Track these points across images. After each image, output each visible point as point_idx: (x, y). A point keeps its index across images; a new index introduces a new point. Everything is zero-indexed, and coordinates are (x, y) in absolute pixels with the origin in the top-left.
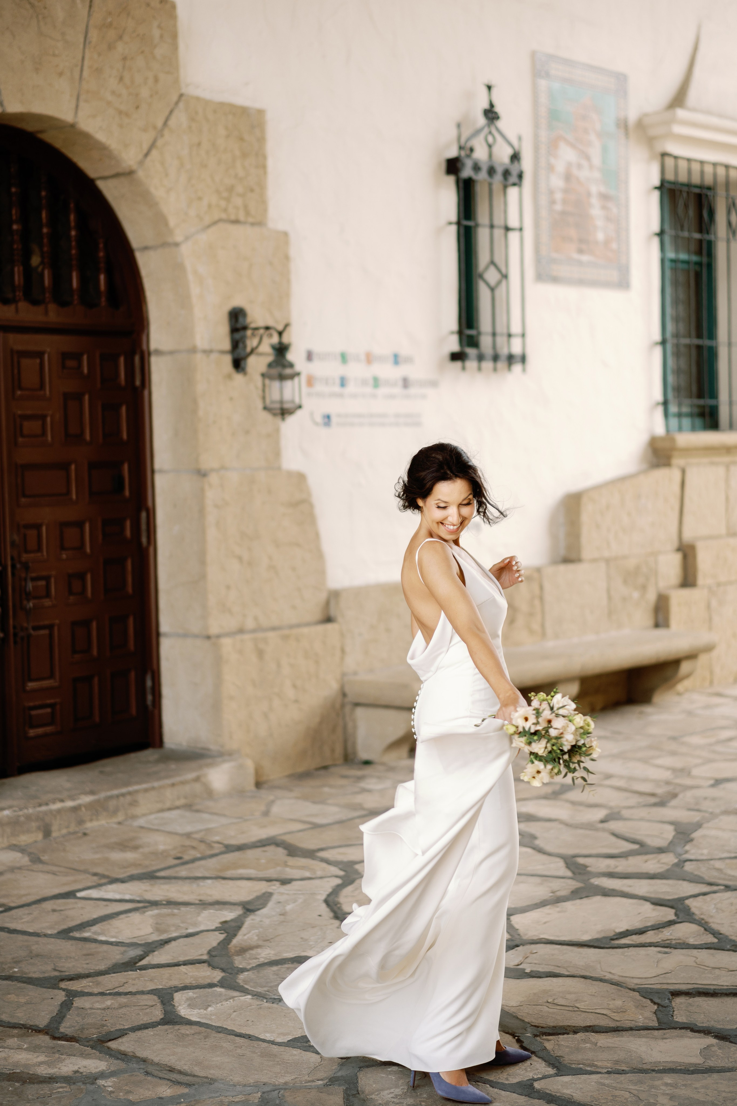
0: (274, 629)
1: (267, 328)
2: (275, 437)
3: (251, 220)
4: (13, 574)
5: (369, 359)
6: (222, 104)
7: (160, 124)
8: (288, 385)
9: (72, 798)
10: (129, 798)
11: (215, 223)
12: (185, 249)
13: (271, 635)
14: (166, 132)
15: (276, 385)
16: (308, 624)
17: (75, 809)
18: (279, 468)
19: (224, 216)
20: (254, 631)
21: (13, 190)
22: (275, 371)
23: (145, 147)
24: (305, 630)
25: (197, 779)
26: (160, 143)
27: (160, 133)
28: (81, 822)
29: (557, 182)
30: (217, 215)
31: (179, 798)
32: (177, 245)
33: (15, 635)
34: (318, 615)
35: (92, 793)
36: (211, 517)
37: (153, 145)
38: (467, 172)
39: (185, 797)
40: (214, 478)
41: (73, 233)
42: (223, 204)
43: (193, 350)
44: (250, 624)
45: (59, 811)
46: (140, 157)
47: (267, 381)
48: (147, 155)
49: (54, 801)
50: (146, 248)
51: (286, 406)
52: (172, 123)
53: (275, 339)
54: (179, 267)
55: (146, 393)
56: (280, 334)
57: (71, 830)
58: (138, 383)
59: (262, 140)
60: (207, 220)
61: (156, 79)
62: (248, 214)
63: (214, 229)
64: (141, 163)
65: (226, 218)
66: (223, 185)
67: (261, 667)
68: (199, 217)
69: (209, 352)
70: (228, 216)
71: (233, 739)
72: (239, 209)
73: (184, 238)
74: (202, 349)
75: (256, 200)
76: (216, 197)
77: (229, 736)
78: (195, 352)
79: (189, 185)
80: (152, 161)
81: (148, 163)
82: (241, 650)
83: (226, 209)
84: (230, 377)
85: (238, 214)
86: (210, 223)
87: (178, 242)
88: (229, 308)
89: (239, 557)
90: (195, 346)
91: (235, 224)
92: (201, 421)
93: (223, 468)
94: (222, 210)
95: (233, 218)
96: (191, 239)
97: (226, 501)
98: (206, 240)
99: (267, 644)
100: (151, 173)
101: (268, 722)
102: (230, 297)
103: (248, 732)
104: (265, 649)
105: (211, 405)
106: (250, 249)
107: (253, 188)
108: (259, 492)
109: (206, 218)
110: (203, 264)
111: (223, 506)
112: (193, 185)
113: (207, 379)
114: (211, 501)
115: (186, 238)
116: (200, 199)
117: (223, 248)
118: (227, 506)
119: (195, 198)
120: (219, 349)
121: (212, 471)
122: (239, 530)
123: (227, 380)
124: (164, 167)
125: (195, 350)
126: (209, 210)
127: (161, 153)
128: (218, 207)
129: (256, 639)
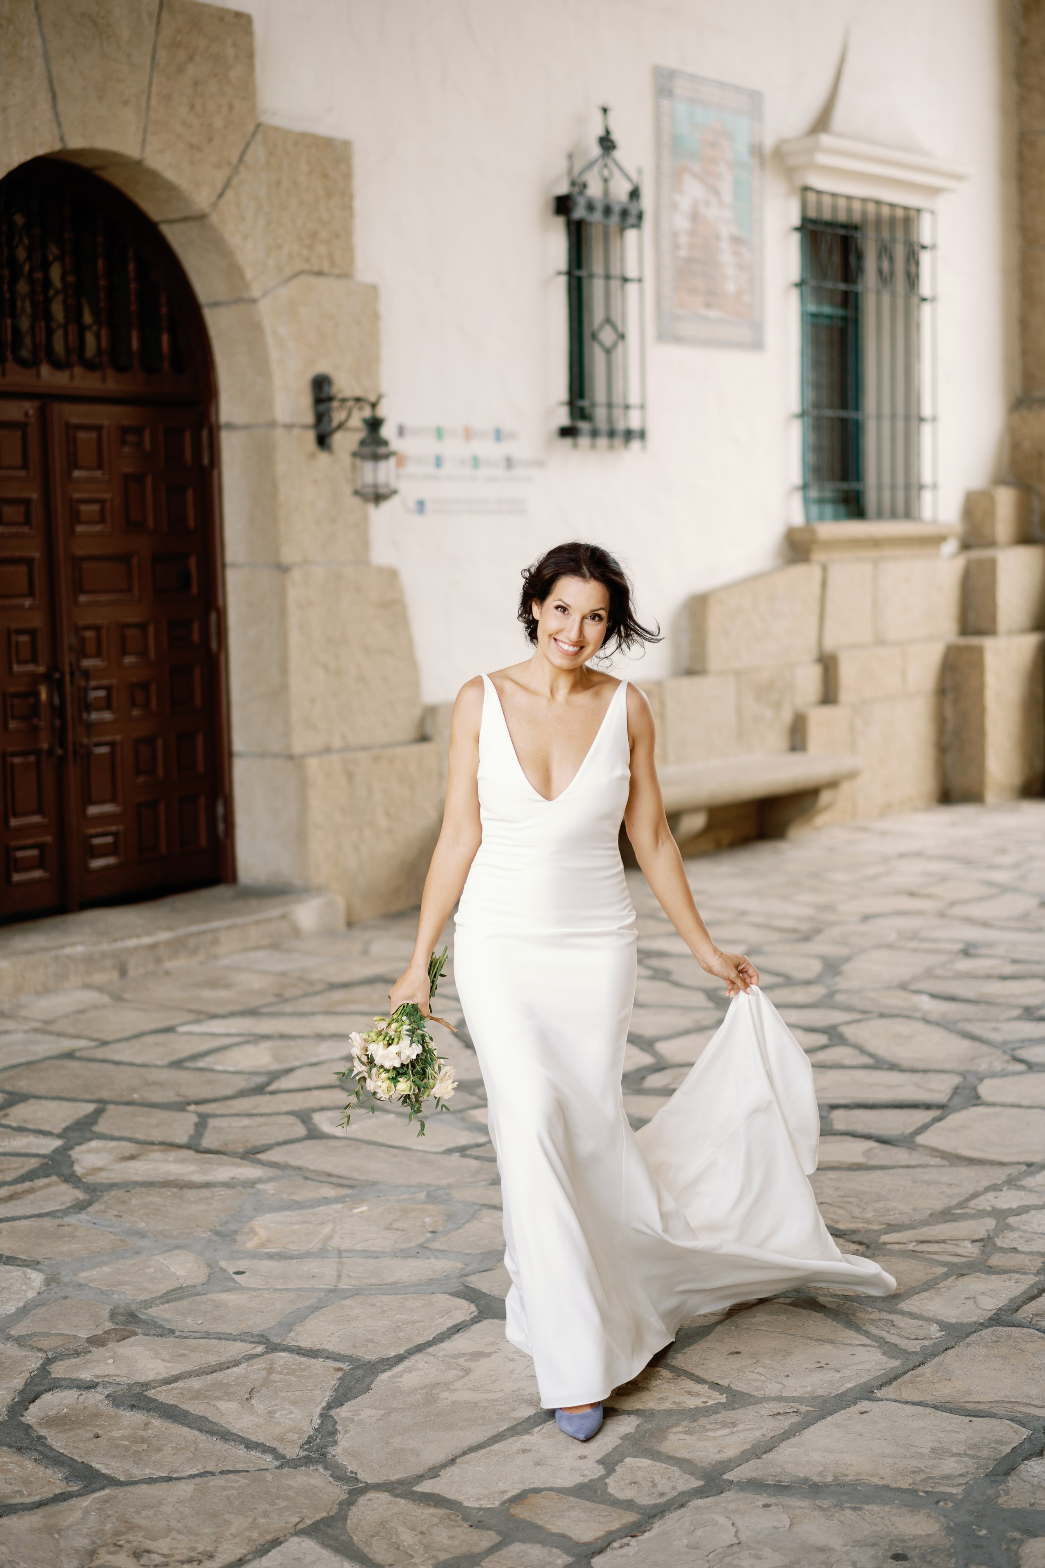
0: (364, 748)
1: (358, 400)
2: (362, 526)
3: (336, 271)
4: (72, 683)
5: (468, 434)
6: (304, 135)
7: (235, 159)
8: (382, 465)
9: (149, 934)
10: (209, 936)
11: (296, 275)
12: (264, 306)
13: (361, 755)
14: (242, 169)
15: (368, 467)
16: (399, 744)
17: (153, 947)
18: (367, 563)
19: (306, 267)
20: (341, 750)
22: (367, 450)
23: (219, 186)
24: (399, 751)
25: (283, 917)
26: (235, 181)
27: (235, 170)
28: (159, 961)
29: (681, 222)
30: (298, 265)
31: (264, 937)
32: (254, 301)
33: (75, 752)
34: (411, 733)
35: (170, 928)
36: (294, 618)
37: (227, 185)
38: (579, 213)
39: (271, 936)
40: (296, 574)
41: (133, 286)
42: (305, 252)
43: (272, 424)
44: (337, 743)
45: (135, 948)
46: (213, 198)
47: (358, 462)
48: (220, 196)
49: (130, 937)
50: (216, 304)
51: (382, 491)
52: (248, 157)
53: (367, 413)
54: (256, 328)
55: (215, 473)
56: (374, 405)
57: (150, 968)
58: (206, 461)
59: (348, 176)
60: (287, 273)
61: (231, 108)
62: (333, 263)
63: (294, 283)
64: (214, 205)
65: (308, 269)
66: (304, 230)
67: (351, 792)
68: (279, 269)
69: (290, 427)
70: (310, 267)
71: (320, 873)
72: (322, 258)
73: (262, 293)
74: (283, 423)
75: (342, 248)
76: (298, 245)
77: (316, 870)
78: (274, 427)
79: (267, 230)
80: (227, 202)
81: (222, 205)
82: (328, 773)
83: (308, 259)
84: (314, 455)
85: (322, 265)
86: (290, 275)
87: (255, 298)
88: (312, 375)
89: (325, 665)
90: (275, 420)
91: (318, 276)
92: (282, 507)
93: (306, 561)
94: (305, 260)
95: (316, 270)
96: (270, 294)
97: (309, 601)
98: (286, 294)
99: (356, 765)
100: (225, 217)
101: (359, 854)
102: (313, 362)
103: (337, 866)
104: (354, 772)
105: (293, 488)
106: (335, 306)
107: (338, 233)
108: (347, 589)
109: (286, 270)
110: (284, 323)
111: (307, 606)
112: (271, 231)
113: (289, 459)
114: (293, 600)
115: (264, 293)
116: (279, 247)
117: (305, 304)
118: (311, 607)
119: (274, 246)
120: (301, 423)
121: (293, 565)
122: (324, 634)
123: (310, 459)
124: (239, 210)
125: (274, 424)
126: (290, 260)
127: (235, 194)
128: (299, 256)
129: (344, 759)
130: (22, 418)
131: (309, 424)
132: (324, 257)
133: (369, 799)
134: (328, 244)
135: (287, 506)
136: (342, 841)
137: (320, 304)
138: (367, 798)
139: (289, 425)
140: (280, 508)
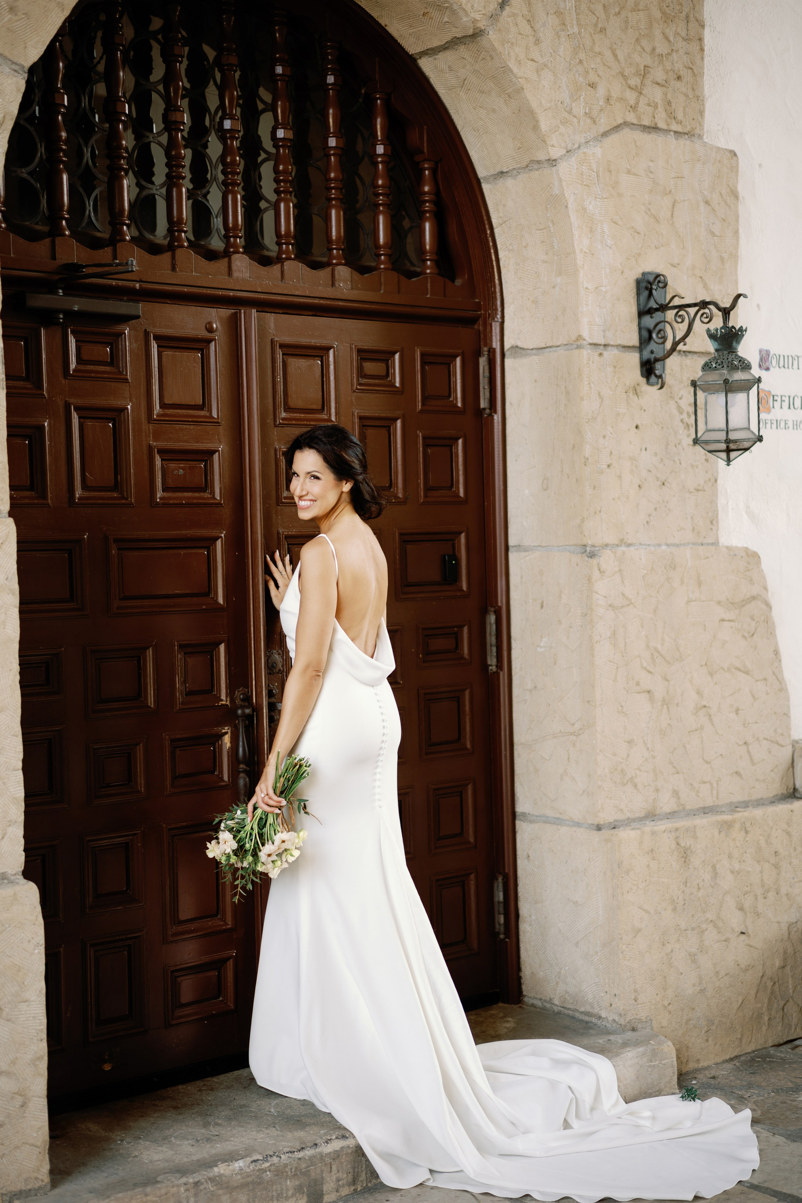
0: (706, 811)
1: (704, 304)
2: (709, 492)
3: (675, 127)
8: (738, 399)
11: (617, 128)
12: (566, 170)
13: (700, 821)
15: (718, 400)
16: (760, 803)
18: (716, 544)
19: (631, 118)
20: (671, 815)
21: (279, 70)
22: (715, 377)
30: (620, 116)
32: (552, 162)
34: (776, 788)
36: (603, 624)
40: (607, 559)
41: (380, 149)
42: (631, 96)
43: (577, 344)
44: (667, 804)
46: (490, 8)
47: (701, 395)
48: (504, 7)
50: (499, 176)
53: (717, 323)
54: (557, 202)
56: (726, 312)
58: (484, 403)
60: (604, 124)
62: (672, 116)
63: (614, 138)
64: (493, 17)
65: (635, 121)
66: (631, 64)
67: (686, 878)
68: (591, 118)
69: (602, 347)
70: (639, 118)
71: (639, 1002)
72: (657, 107)
73: (564, 151)
74: (591, 342)
75: (684, 94)
76: (620, 85)
77: (633, 997)
78: (579, 347)
79: (575, 60)
80: (514, 15)
81: (505, 19)
82: (652, 850)
83: (635, 107)
84: (637, 389)
85: (656, 116)
86: (608, 128)
87: (554, 158)
88: (636, 273)
89: (649, 692)
90: (580, 337)
91: (650, 133)
92: (587, 463)
93: (622, 542)
94: (629, 108)
95: (646, 122)
96: (576, 154)
97: (627, 598)
98: (600, 156)
99: (695, 837)
100: (510, 36)
101: (698, 970)
102: (639, 255)
103: (665, 989)
104: (692, 847)
105: (604, 437)
106: (674, 176)
107: (681, 73)
108: (682, 582)
109: (602, 120)
110: (596, 198)
111: (623, 607)
112: (581, 61)
113: (599, 393)
114: (602, 598)
115: (568, 152)
116: (592, 85)
117: (629, 172)
118: (630, 607)
119: (584, 84)
120: (619, 342)
121: (604, 547)
122: (648, 646)
123: (631, 395)
124: (532, 27)
125: (579, 343)
126: (608, 106)
127: (528, 5)
128: (622, 101)
129: (677, 829)
130: (204, 334)
131: (631, 344)
132: (659, 106)
133: (713, 887)
134: (664, 88)
135: (596, 462)
136: (672, 951)
137: (651, 172)
138: (711, 885)
139: (600, 345)
140: (585, 465)
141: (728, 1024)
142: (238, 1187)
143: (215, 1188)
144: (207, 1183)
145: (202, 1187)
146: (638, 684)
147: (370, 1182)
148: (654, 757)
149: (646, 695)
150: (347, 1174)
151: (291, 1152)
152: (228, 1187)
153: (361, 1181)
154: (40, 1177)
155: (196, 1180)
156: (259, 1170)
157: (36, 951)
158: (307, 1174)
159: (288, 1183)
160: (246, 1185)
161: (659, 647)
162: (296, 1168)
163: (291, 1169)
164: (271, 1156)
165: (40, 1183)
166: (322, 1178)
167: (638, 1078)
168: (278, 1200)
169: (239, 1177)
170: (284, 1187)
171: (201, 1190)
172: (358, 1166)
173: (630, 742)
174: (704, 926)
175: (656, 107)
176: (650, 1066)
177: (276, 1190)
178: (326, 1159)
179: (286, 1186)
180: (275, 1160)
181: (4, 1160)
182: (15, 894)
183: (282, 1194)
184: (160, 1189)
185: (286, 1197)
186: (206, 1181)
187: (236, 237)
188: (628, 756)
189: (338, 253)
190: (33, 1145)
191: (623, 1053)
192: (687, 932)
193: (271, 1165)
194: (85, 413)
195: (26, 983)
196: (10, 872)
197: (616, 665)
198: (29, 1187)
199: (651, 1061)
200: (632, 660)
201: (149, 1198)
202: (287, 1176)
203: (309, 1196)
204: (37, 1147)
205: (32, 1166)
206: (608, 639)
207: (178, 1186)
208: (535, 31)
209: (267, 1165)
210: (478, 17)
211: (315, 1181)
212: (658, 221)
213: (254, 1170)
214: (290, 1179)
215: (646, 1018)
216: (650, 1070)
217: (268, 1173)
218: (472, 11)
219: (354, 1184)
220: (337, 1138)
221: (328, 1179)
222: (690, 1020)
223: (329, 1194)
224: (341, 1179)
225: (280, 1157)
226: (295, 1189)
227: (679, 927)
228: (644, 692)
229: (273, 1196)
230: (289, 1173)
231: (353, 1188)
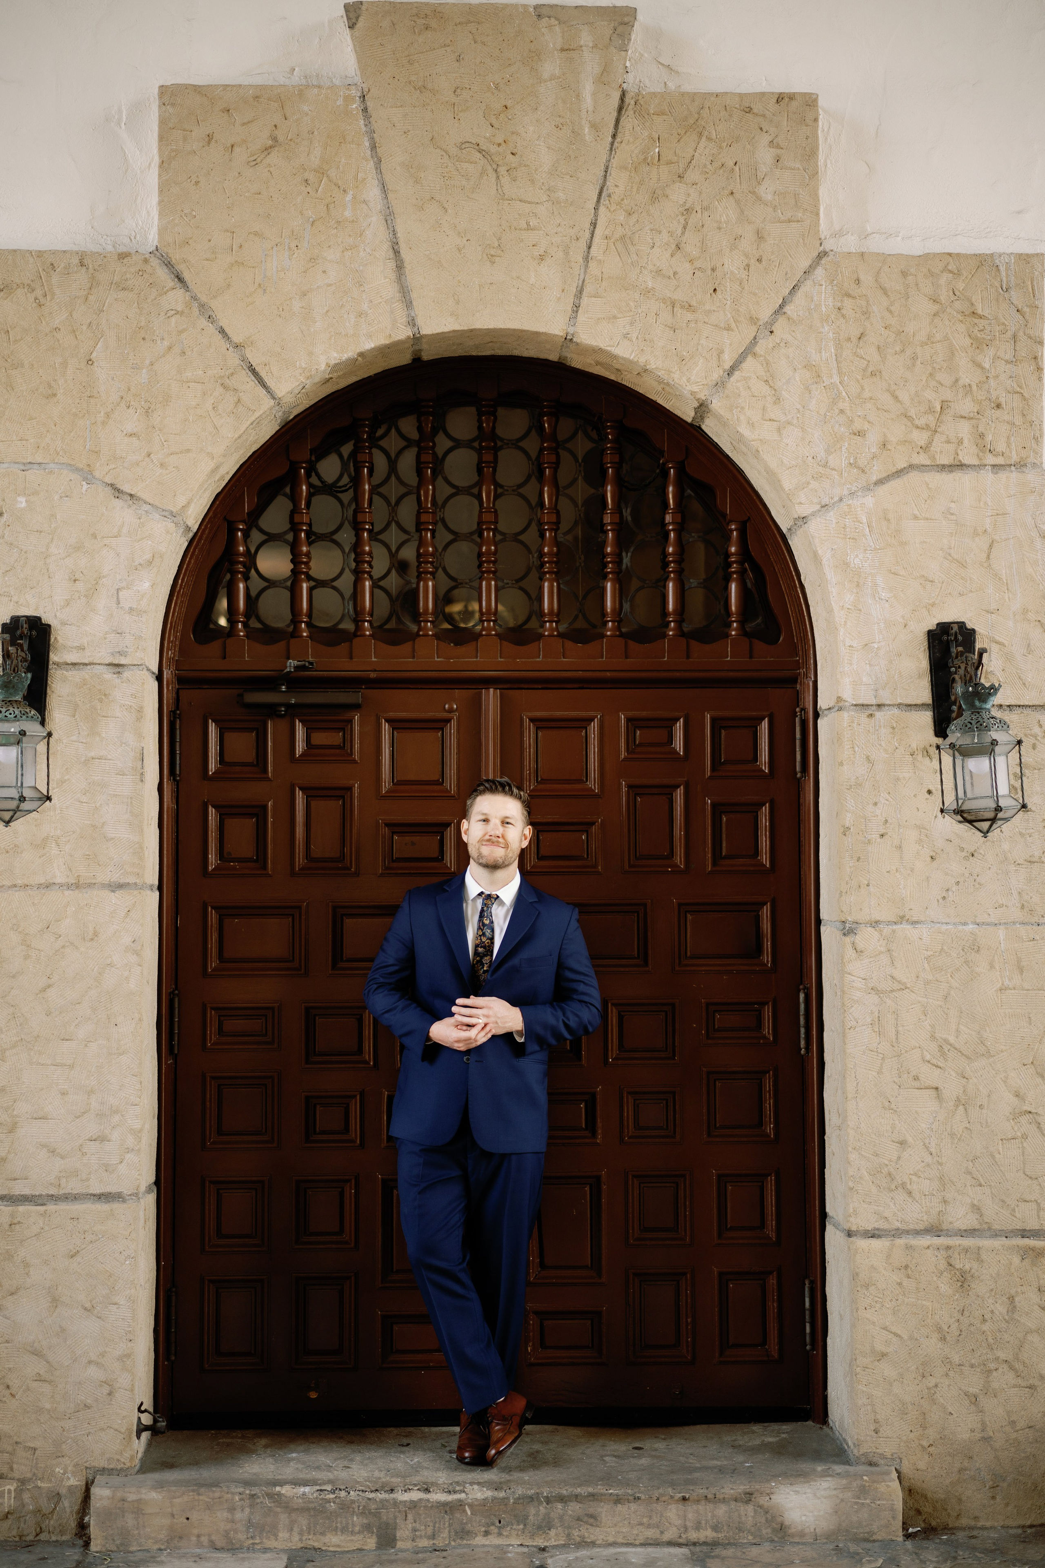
3: (990, 460)
7: (765, 313)
10: (574, 1508)
11: (899, 473)
14: (780, 326)
19: (922, 459)
20: (960, 1233)
23: (726, 358)
25: (748, 1497)
26: (764, 347)
27: (767, 329)
28: (463, 1533)
30: (902, 460)
31: (698, 1527)
32: (804, 520)
37: (749, 351)
39: (715, 1528)
40: (867, 938)
42: (920, 438)
43: (838, 705)
45: (413, 1505)
46: (716, 375)
48: (730, 372)
52: (796, 304)
55: (810, 784)
57: (439, 1543)
60: (877, 472)
61: (760, 237)
62: (986, 449)
63: (895, 484)
64: (718, 384)
65: (928, 462)
66: (919, 402)
67: (964, 1307)
68: (858, 468)
69: (874, 708)
70: (933, 458)
71: (880, 1434)
72: (962, 443)
73: (818, 507)
74: (855, 703)
75: (1008, 423)
76: (904, 426)
77: (873, 1428)
78: (840, 709)
79: (832, 412)
80: (746, 379)
81: (734, 384)
82: (906, 1267)
83: (927, 447)
84: (929, 751)
85: (960, 453)
86: (884, 475)
87: (804, 515)
88: (931, 623)
89: (937, 1089)
90: (839, 699)
91: (951, 472)
92: (847, 833)
93: (902, 919)
94: (919, 449)
95: (946, 462)
96: (836, 509)
97: (899, 982)
98: (871, 505)
99: (979, 1260)
100: (740, 401)
101: (980, 1414)
102: (933, 605)
103: (924, 1427)
104: (973, 1271)
105: (876, 804)
106: (990, 514)
107: (1002, 400)
108: (992, 966)
109: (875, 468)
110: (866, 550)
111: (892, 991)
112: (842, 411)
113: (868, 757)
114: (860, 980)
115: (822, 507)
116: (859, 434)
117: (916, 518)
118: (904, 992)
119: (847, 434)
120: (899, 701)
121: (874, 924)
122: (933, 1037)
123: (920, 757)
124: (771, 387)
125: (840, 705)
126: (884, 452)
127: (765, 365)
128: (907, 444)
129: (948, 1248)
131: (919, 702)
132: (966, 441)
133: (1007, 1322)
134: (974, 420)
135: (862, 831)
136: (936, 1386)
137: (952, 514)
138: (1005, 1319)
139: (872, 705)
140: (845, 835)
141: (1029, 1485)
142: (297, 1509)
143: (273, 1505)
144: (264, 1498)
145: (258, 1501)
146: (916, 1078)
147: (454, 1541)
148: (941, 1164)
149: (933, 1093)
150: (425, 1526)
151: (363, 1491)
152: (287, 1507)
153: (443, 1537)
154: (122, 1460)
155: (253, 1493)
156: (322, 1499)
157: (127, 1262)
158: (377, 1514)
159: (355, 1519)
160: (308, 1509)
161: (952, 1039)
162: (364, 1507)
163: (359, 1507)
164: (340, 1490)
165: (122, 1465)
166: (396, 1523)
167: (836, 1512)
168: (342, 1532)
169: (301, 1501)
170: (350, 1522)
171: (257, 1504)
172: (440, 1521)
173: (902, 1143)
174: (992, 1366)
175: (960, 442)
176: (856, 1503)
177: (341, 1523)
178: (401, 1507)
179: (353, 1521)
180: (343, 1494)
181: (90, 1437)
182: (111, 1210)
183: (348, 1529)
184: (214, 1492)
185: (352, 1532)
186: (263, 1496)
187: (489, 621)
188: (899, 1158)
189: (613, 625)
190: (116, 1430)
191: (815, 1481)
192: (963, 1367)
193: (336, 1497)
194: (313, 793)
195: (116, 1288)
196: (125, 1192)
197: (882, 1056)
198: (111, 1466)
199: (859, 1498)
200: (906, 1052)
201: (201, 1497)
202: (354, 1512)
203: (379, 1537)
204: (120, 1432)
205: (115, 1449)
206: (870, 1026)
207: (233, 1493)
208: (775, 390)
209: (332, 1496)
210: (695, 388)
211: (387, 1524)
212: (963, 565)
213: (317, 1498)
214: (357, 1515)
215: (892, 1455)
216: (856, 1507)
217: (332, 1504)
218: (688, 384)
219: (434, 1539)
220: (418, 1489)
221: (403, 1526)
222: (965, 1470)
223: (403, 1541)
224: (418, 1530)
225: (349, 1493)
226: (362, 1526)
227: (948, 1360)
228: (926, 1088)
229: (337, 1527)
230: (356, 1510)
231: (432, 1542)
